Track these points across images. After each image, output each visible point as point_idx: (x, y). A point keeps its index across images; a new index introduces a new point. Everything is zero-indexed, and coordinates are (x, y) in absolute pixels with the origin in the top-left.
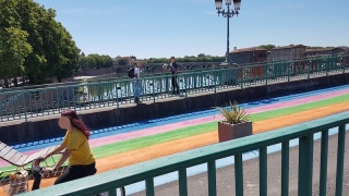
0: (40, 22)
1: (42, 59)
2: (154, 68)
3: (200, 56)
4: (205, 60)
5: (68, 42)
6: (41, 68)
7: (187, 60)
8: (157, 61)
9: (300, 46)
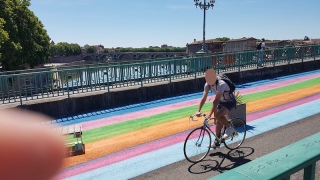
0: (15, 11)
1: (17, 46)
2: (121, 57)
3: (164, 46)
4: (168, 50)
5: (40, 31)
6: (16, 55)
7: (151, 50)
8: (124, 50)
9: (252, 39)
